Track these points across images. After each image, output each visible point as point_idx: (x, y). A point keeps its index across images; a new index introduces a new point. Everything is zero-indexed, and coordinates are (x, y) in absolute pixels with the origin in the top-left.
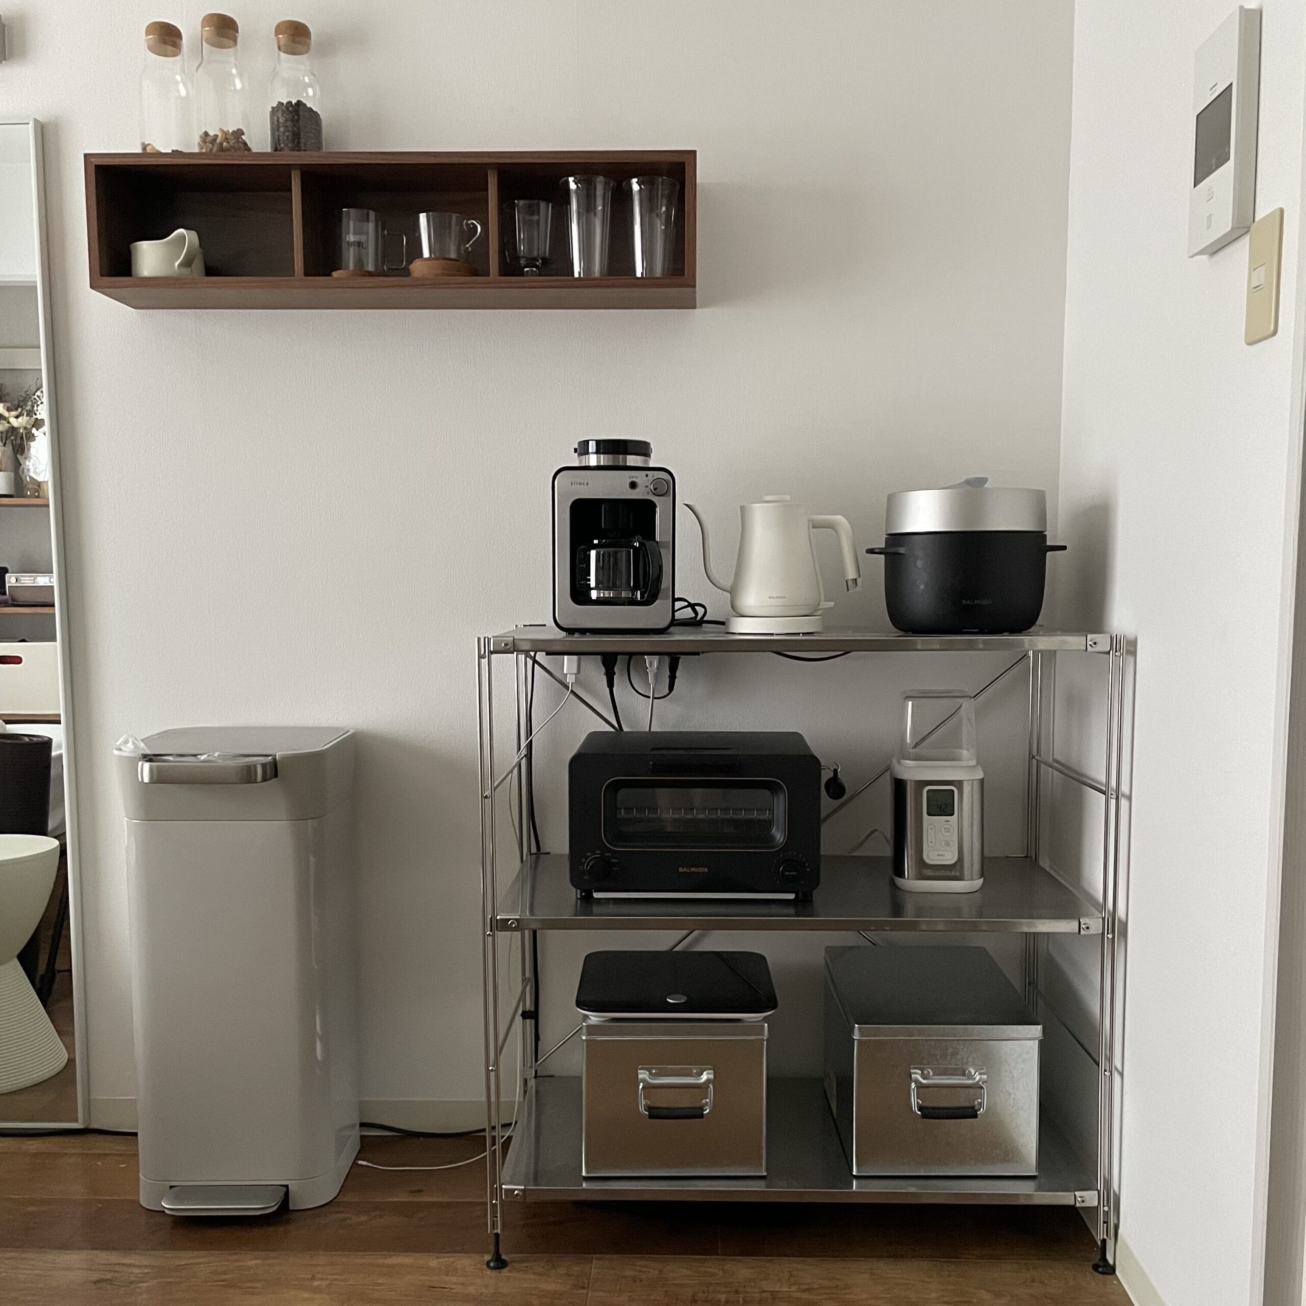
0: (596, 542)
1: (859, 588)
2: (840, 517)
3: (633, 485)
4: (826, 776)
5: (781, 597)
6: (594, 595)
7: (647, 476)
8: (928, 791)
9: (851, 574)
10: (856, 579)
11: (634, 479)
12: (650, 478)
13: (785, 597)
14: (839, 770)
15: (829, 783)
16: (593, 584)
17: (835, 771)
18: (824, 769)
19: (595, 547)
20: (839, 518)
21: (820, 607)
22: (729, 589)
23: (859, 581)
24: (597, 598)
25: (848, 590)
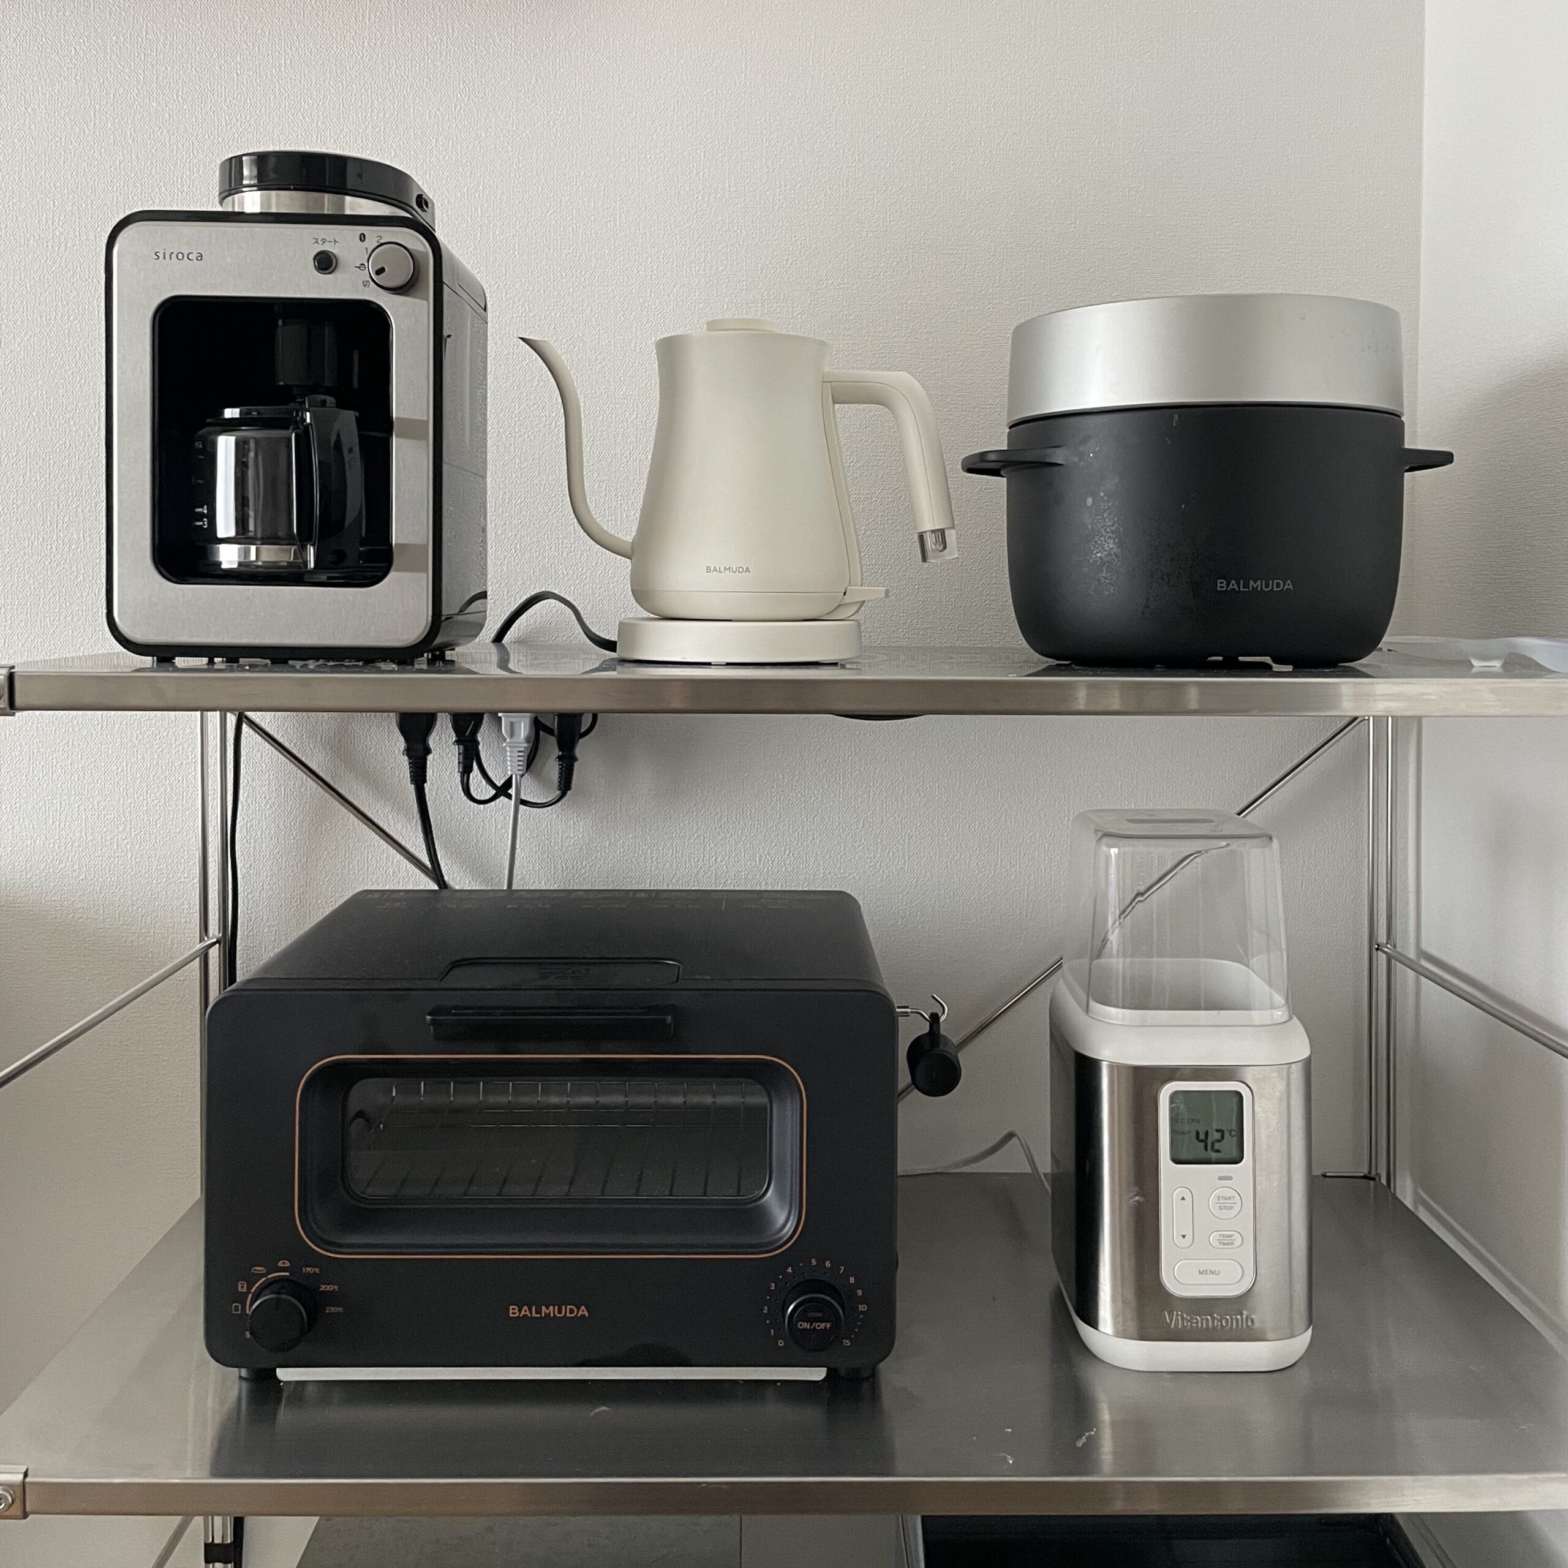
0: (230, 413)
1: (953, 551)
2: (904, 375)
3: (325, 263)
4: (910, 1030)
5: (739, 570)
6: (228, 556)
7: (362, 237)
8: (1174, 1096)
9: (929, 520)
10: (942, 531)
11: (327, 247)
12: (371, 242)
13: (748, 570)
14: (942, 1019)
15: (917, 1050)
16: (225, 526)
17: (934, 1018)
18: (906, 1014)
19: (230, 426)
20: (901, 377)
21: (848, 599)
22: (628, 549)
23: (951, 536)
24: (240, 564)
25: (924, 558)
